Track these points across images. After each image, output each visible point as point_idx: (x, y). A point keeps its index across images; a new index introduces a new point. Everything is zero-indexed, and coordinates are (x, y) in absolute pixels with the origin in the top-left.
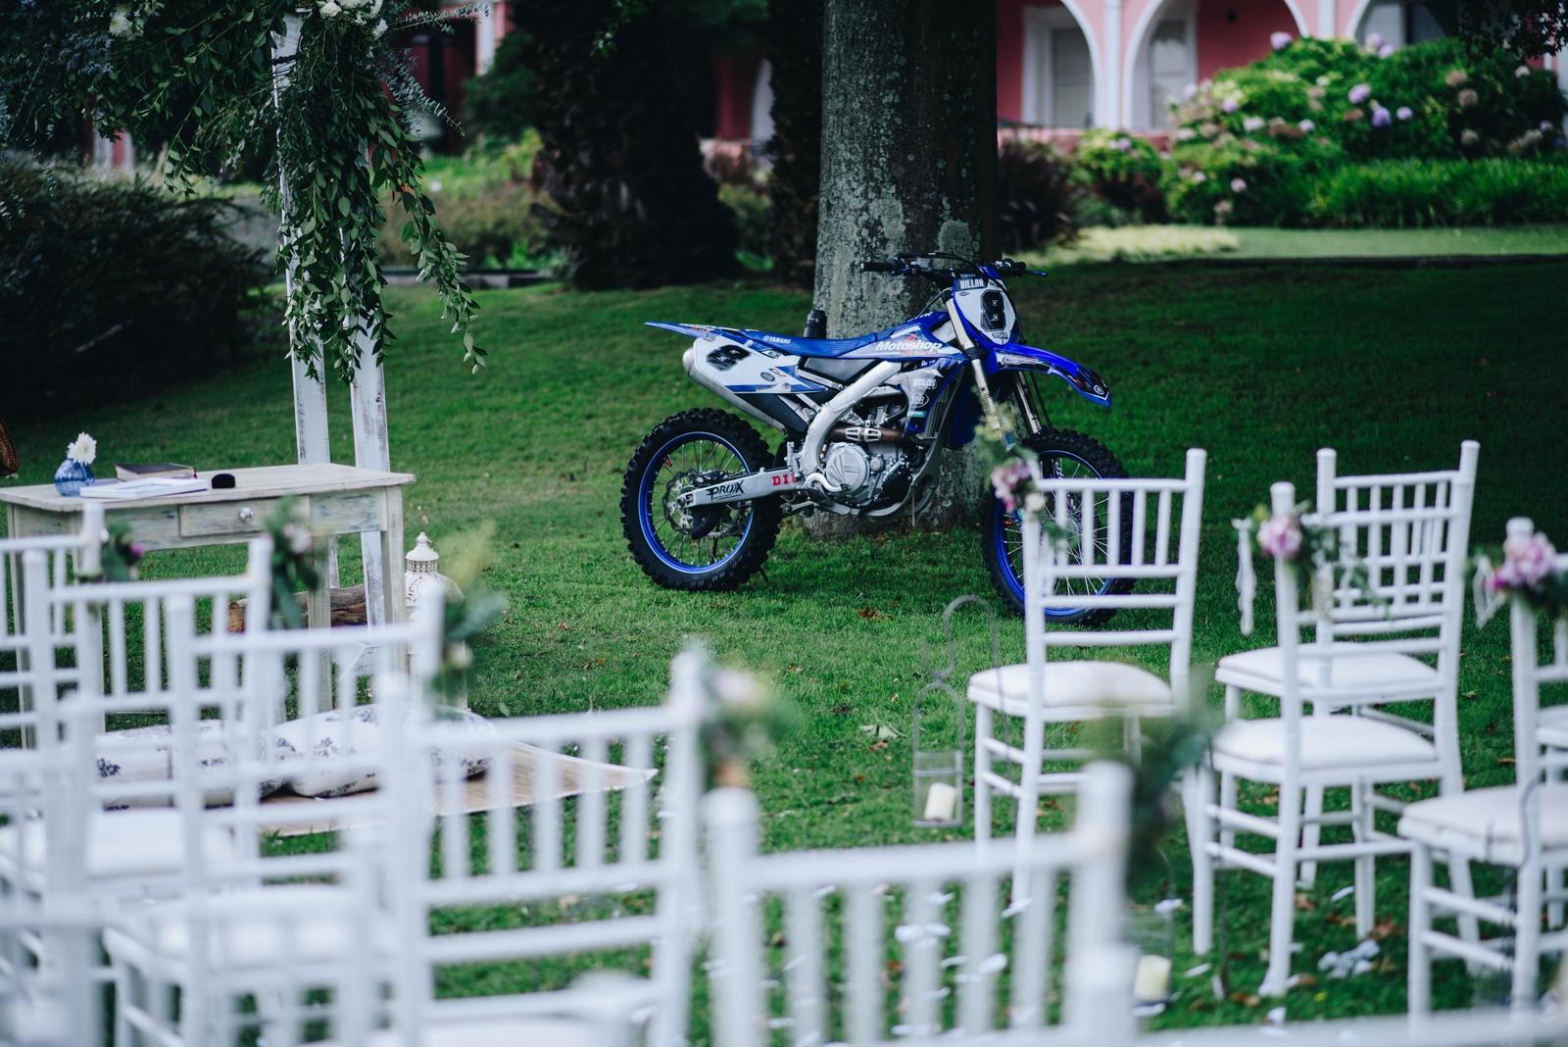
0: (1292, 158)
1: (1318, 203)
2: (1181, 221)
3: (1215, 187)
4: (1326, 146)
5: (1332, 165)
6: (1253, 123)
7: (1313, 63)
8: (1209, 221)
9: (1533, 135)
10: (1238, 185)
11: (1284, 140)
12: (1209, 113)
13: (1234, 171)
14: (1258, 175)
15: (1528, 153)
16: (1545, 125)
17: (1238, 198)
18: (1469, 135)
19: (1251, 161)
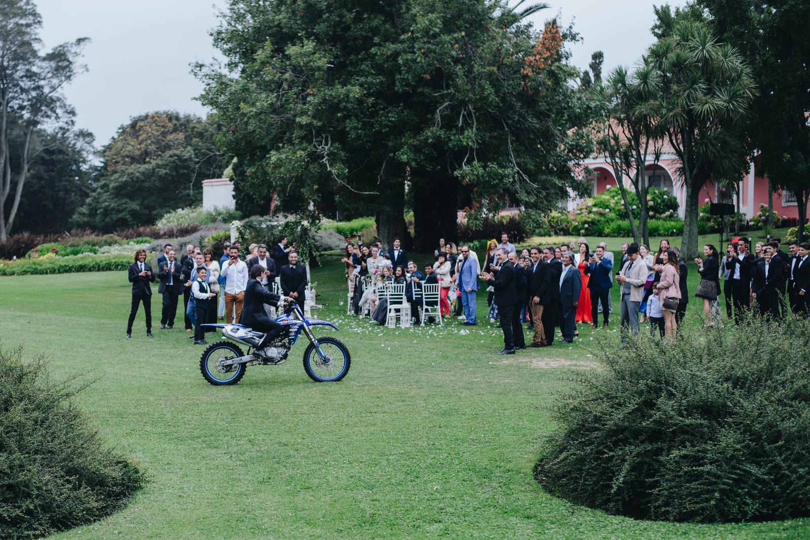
0: (603, 219)
1: (607, 231)
2: (573, 235)
3: (580, 226)
4: (612, 215)
5: (612, 220)
6: (595, 209)
7: (614, 193)
8: (579, 235)
9: (668, 213)
10: (586, 226)
11: (601, 214)
12: (584, 207)
13: (586, 222)
14: (593, 223)
15: (665, 219)
16: (671, 211)
17: (586, 229)
18: (651, 213)
19: (590, 220)
